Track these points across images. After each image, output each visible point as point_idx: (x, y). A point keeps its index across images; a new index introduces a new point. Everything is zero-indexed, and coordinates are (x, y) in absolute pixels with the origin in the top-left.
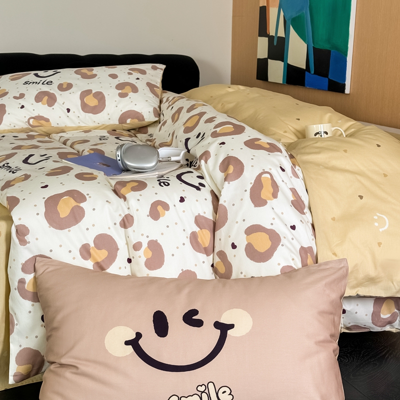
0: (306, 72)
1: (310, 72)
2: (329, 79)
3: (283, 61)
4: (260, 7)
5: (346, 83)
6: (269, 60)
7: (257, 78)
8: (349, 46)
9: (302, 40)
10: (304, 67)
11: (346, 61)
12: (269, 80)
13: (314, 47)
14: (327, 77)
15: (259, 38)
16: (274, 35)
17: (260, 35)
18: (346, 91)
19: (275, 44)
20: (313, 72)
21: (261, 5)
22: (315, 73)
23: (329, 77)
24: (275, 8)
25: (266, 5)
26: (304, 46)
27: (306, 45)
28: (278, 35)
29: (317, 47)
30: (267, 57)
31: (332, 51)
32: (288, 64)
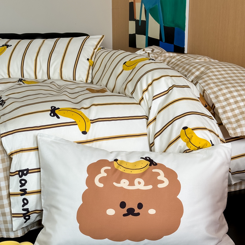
0: (160, 42)
1: (162, 41)
2: (174, 45)
3: (145, 35)
4: (130, 3)
5: (185, 47)
6: (136, 35)
7: (130, 46)
8: (186, 24)
9: (156, 22)
10: (159, 39)
11: (184, 34)
12: (137, 47)
13: (164, 26)
15: (130, 21)
16: (139, 20)
17: (130, 20)
18: (185, 52)
19: (140, 25)
20: (164, 41)
21: (130, 2)
22: (165, 42)
23: (175, 43)
24: (139, 3)
25: (133, 1)
26: (158, 25)
28: (142, 20)
29: (166, 26)
30: (135, 33)
31: (176, 28)
32: (148, 37)
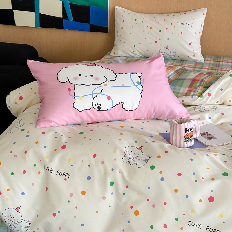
0: (63, 20)
1: (68, 20)
3: (33, 11)
6: (14, 10)
10: (62, 17)
11: (107, 13)
12: (17, 24)
14: (89, 23)
20: (71, 20)
22: (73, 21)
23: (90, 23)
26: (59, 2)
27: (61, 2)
29: (73, 3)
31: (91, 6)
32: (40, 14)
